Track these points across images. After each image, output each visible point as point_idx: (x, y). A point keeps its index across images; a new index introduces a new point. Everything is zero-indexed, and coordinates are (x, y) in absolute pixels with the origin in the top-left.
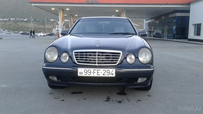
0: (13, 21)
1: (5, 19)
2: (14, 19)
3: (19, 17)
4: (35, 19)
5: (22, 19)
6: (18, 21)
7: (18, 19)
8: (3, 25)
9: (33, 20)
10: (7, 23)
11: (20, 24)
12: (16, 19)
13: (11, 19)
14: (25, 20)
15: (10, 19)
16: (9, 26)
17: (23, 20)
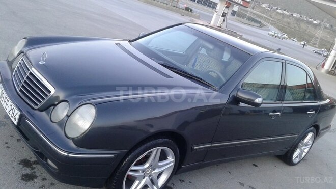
0: (296, 19)
1: (285, 12)
2: (298, 16)
3: (307, 15)
4: (332, 26)
5: (310, 20)
6: (303, 20)
7: (304, 18)
8: (279, 20)
9: (328, 25)
10: (285, 19)
11: (303, 26)
12: (301, 17)
13: (295, 15)
14: (315, 22)
15: (292, 15)
16: (285, 24)
17: (311, 22)
